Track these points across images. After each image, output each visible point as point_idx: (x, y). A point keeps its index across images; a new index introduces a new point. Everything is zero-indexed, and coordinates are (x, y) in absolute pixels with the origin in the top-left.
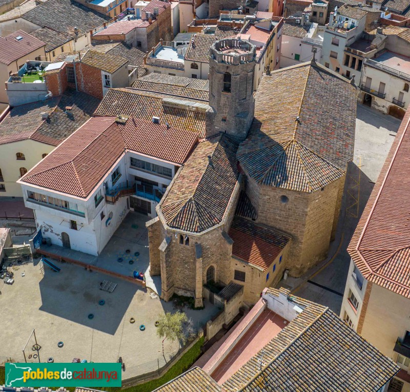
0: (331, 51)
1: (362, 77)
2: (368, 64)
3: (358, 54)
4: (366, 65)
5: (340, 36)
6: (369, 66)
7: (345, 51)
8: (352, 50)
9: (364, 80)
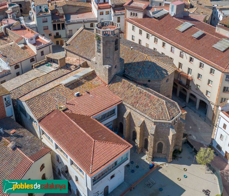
0: (44, 27)
1: (66, 32)
2: (68, 23)
3: (60, 21)
4: (67, 25)
5: (48, 16)
6: (69, 24)
7: (52, 23)
8: (56, 21)
9: (68, 32)
